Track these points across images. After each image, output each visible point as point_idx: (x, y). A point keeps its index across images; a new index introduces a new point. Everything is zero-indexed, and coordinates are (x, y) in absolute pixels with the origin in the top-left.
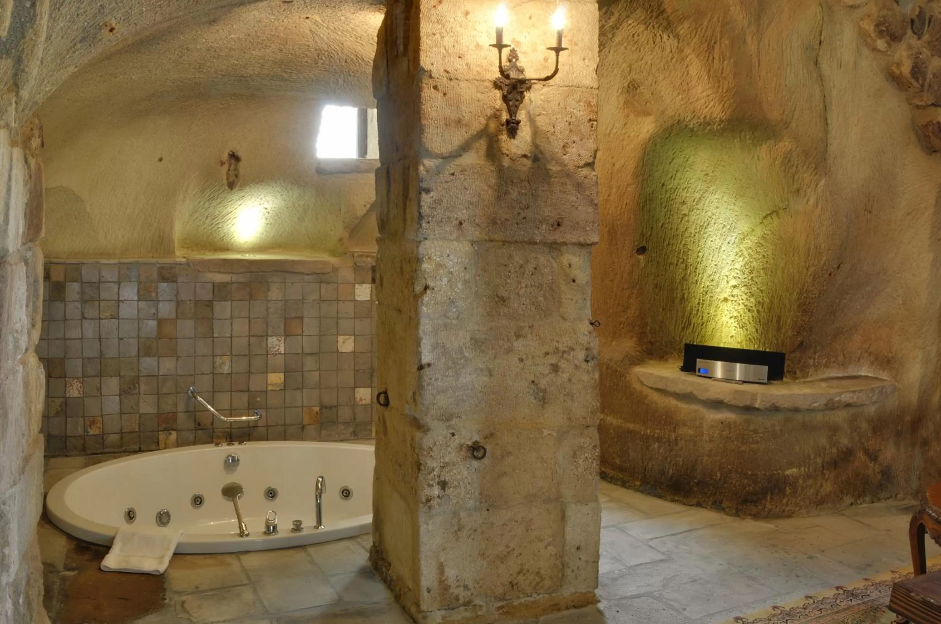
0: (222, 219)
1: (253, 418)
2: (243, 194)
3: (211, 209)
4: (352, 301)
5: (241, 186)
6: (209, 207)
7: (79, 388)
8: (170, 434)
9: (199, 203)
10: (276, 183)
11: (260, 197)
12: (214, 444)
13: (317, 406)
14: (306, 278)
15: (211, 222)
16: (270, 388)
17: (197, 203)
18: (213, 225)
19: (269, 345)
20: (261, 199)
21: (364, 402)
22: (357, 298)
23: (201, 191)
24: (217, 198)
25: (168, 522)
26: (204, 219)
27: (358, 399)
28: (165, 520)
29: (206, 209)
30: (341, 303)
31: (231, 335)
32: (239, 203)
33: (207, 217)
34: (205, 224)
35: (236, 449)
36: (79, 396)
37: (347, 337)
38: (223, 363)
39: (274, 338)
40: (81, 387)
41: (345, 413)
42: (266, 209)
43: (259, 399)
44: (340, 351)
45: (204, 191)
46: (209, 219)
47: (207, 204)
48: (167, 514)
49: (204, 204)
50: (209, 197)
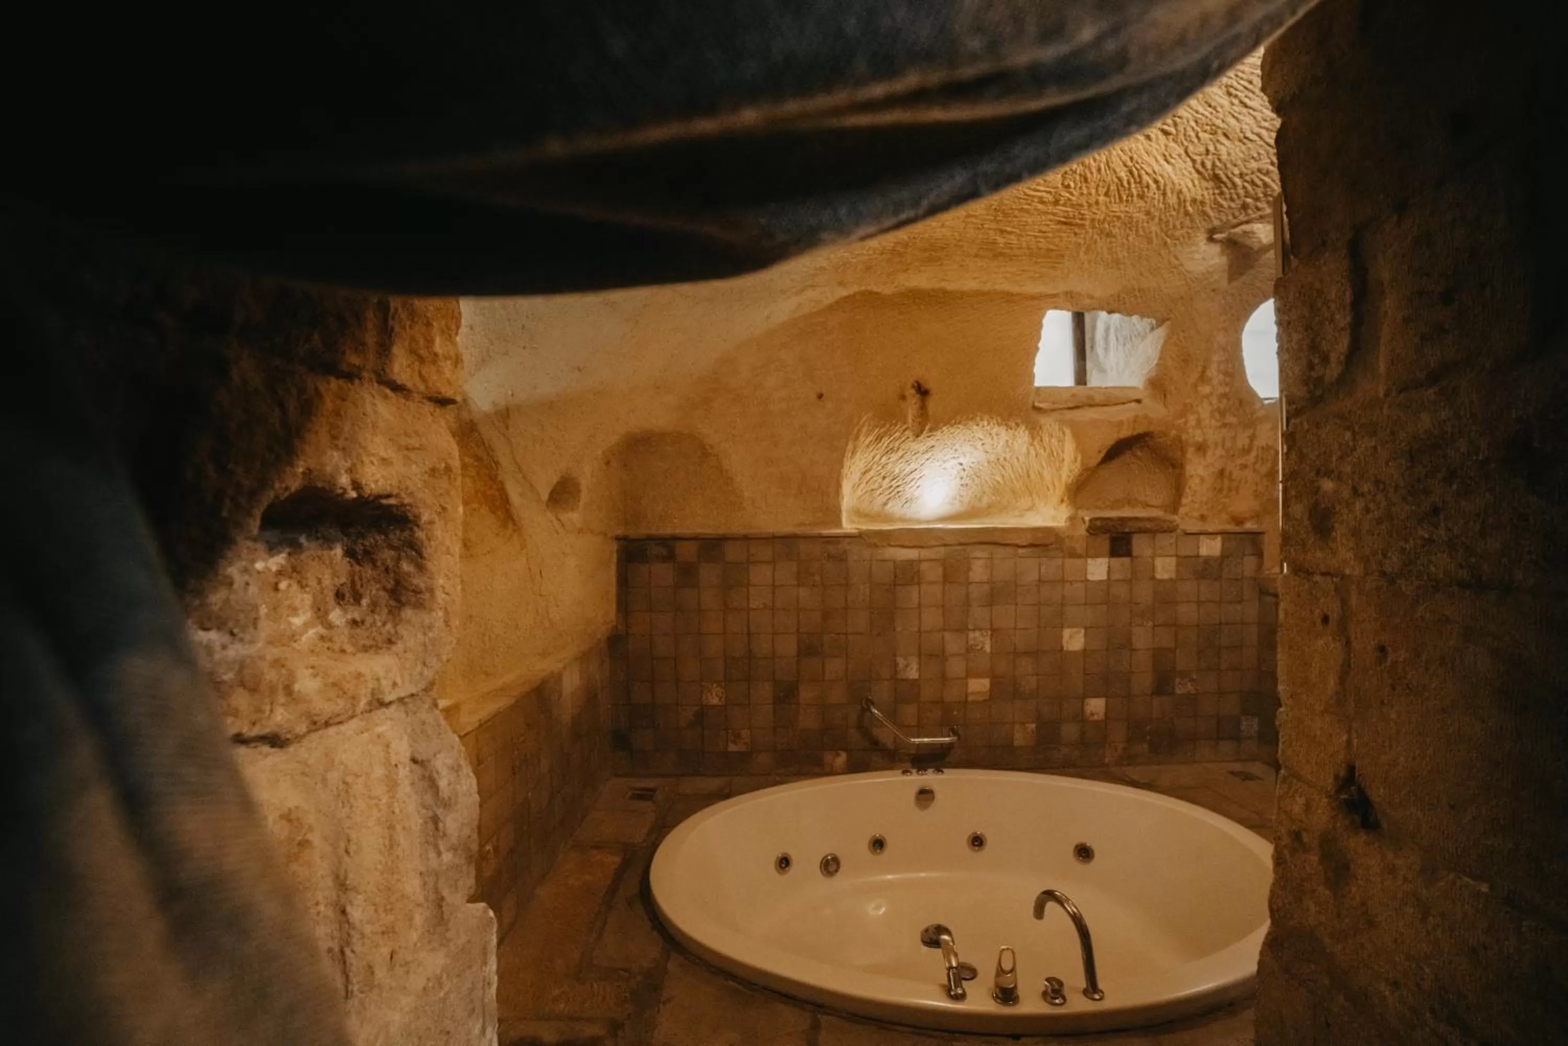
0: (903, 480)
1: (947, 739)
2: (931, 442)
3: (890, 466)
4: (1082, 581)
5: (931, 430)
6: (887, 464)
7: (721, 695)
8: (838, 755)
9: (874, 458)
10: (978, 425)
11: (954, 448)
12: (900, 771)
13: (1033, 722)
14: (1021, 551)
15: (890, 485)
16: (970, 698)
17: (870, 458)
18: (892, 489)
19: (971, 642)
20: (956, 450)
21: (1096, 717)
22: (1090, 577)
23: (876, 439)
24: (898, 449)
25: (836, 871)
26: (880, 480)
27: (1088, 712)
28: (832, 869)
29: (883, 467)
30: (1067, 586)
31: (920, 629)
32: (927, 457)
33: (884, 478)
34: (881, 487)
35: (929, 778)
36: (720, 703)
37: (1075, 630)
38: (907, 666)
39: (977, 634)
40: (722, 693)
41: (1070, 731)
42: (961, 464)
43: (955, 713)
44: (1065, 649)
45: (881, 440)
46: (887, 480)
47: (884, 459)
48: (836, 860)
49: (880, 459)
50: (886, 447)
